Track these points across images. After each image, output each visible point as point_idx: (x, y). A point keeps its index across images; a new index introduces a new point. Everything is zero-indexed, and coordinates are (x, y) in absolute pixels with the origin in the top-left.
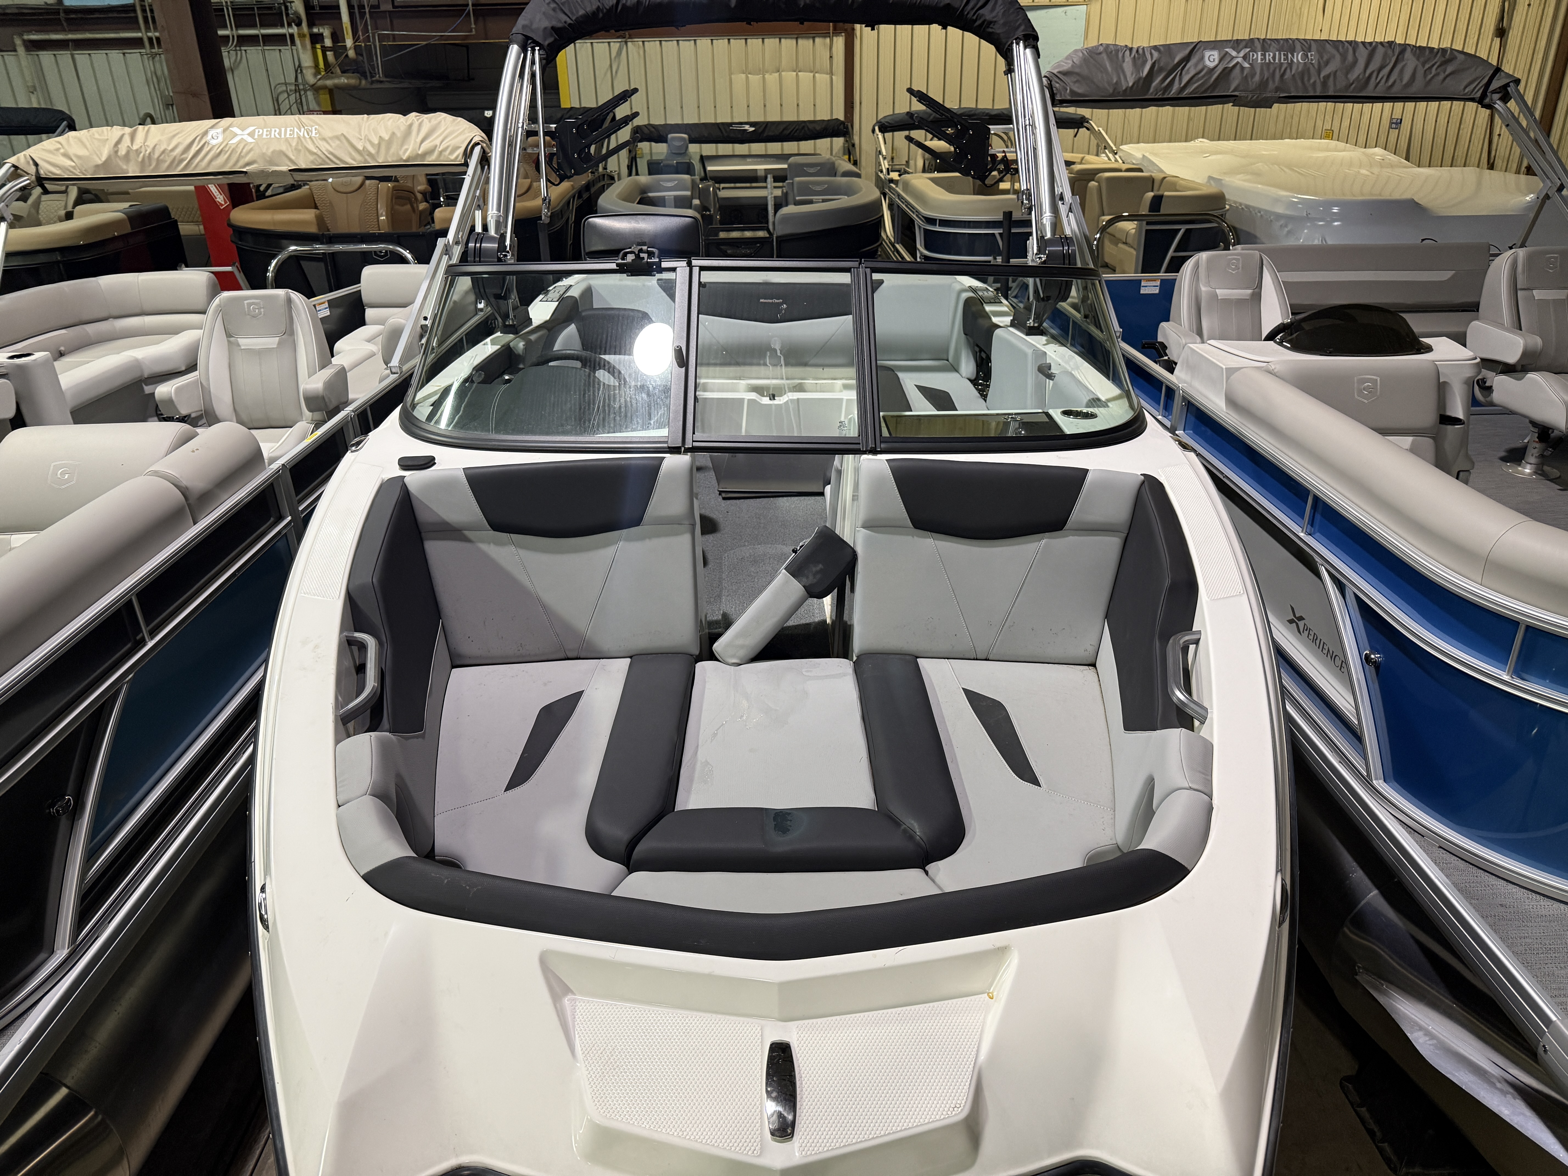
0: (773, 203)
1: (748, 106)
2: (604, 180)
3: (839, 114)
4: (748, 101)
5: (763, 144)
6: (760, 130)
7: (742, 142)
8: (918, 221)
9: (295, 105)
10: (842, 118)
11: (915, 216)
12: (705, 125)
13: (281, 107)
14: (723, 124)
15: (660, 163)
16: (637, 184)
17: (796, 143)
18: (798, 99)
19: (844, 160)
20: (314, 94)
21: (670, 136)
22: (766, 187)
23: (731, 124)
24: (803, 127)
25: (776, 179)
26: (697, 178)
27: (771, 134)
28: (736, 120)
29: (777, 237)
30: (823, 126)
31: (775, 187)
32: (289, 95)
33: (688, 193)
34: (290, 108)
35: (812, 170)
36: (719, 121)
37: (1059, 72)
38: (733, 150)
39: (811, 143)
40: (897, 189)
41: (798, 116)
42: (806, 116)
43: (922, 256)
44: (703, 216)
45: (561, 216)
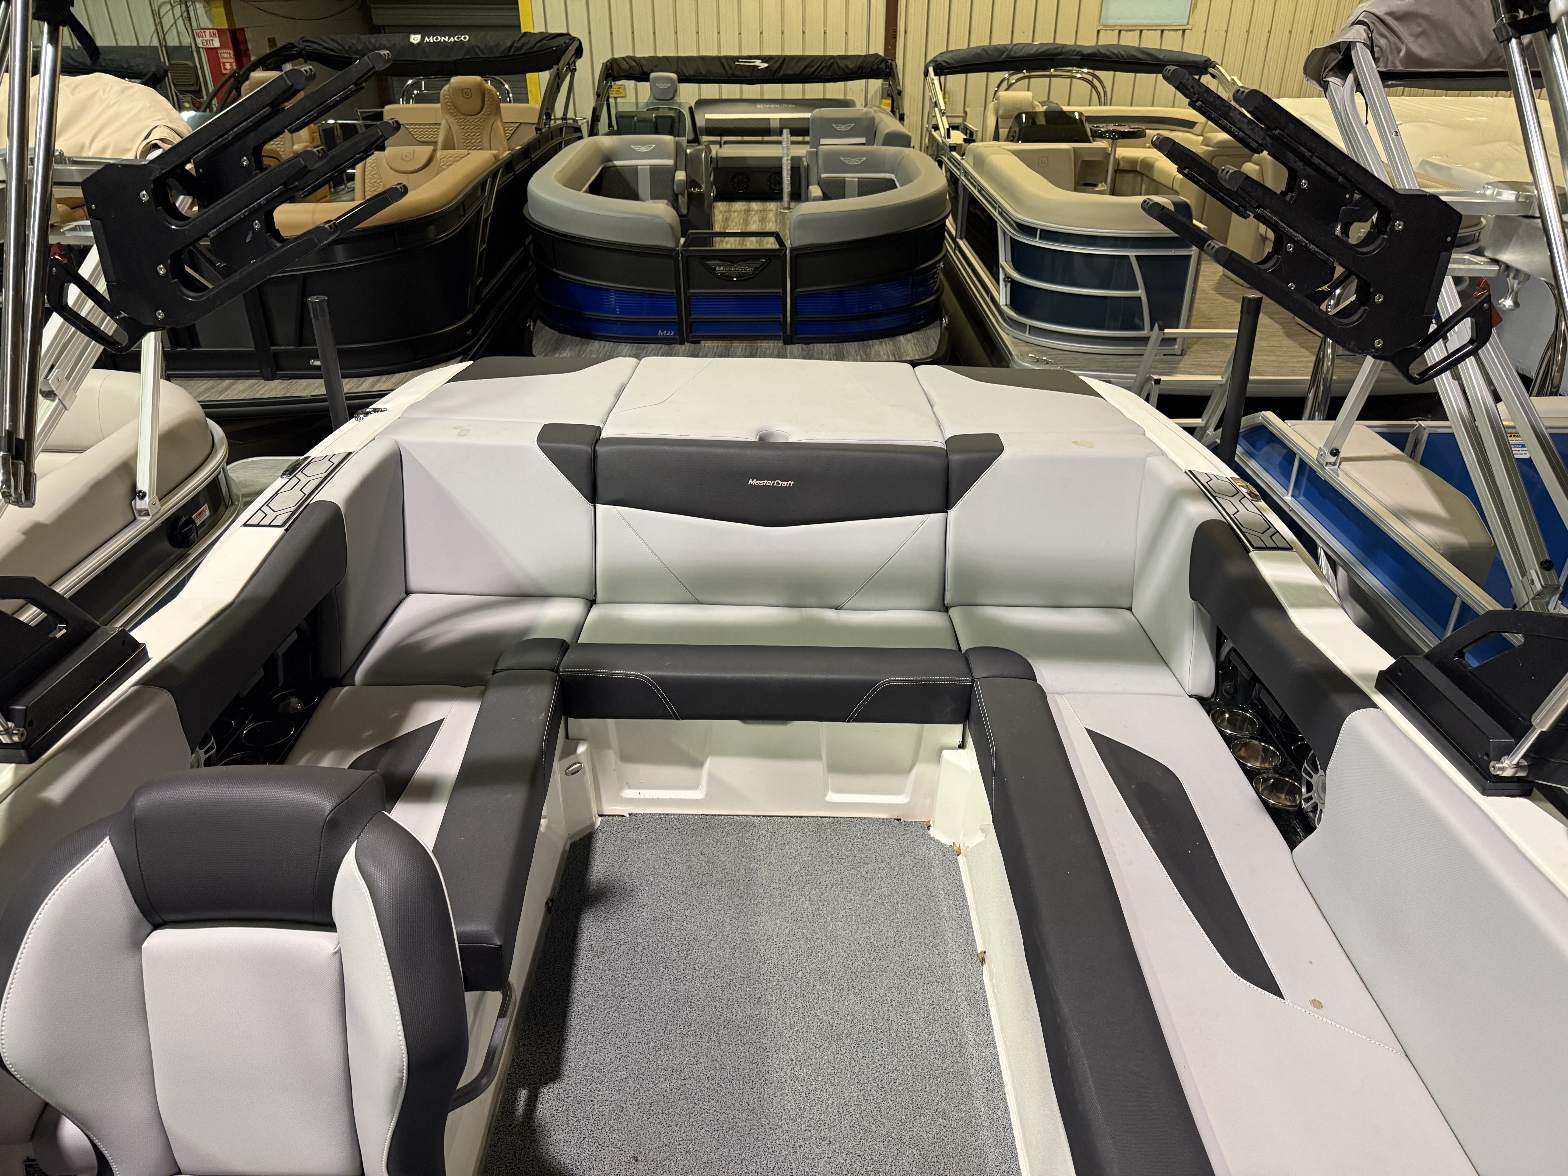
0: (789, 168)
1: (761, 33)
2: (561, 135)
3: (878, 48)
4: (761, 26)
5: (779, 86)
6: (776, 66)
7: (751, 82)
8: (1001, 222)
9: (181, 18)
10: (881, 53)
11: (997, 214)
12: (703, 58)
13: (162, 20)
14: (727, 58)
15: (633, 117)
16: (598, 149)
17: (821, 85)
18: (825, 25)
19: (885, 112)
20: (204, 7)
21: (653, 75)
22: (780, 142)
23: (737, 58)
24: (832, 64)
25: (794, 133)
26: (683, 140)
27: (790, 72)
28: (745, 53)
29: (792, 250)
30: (858, 63)
31: (793, 143)
32: (172, 8)
33: (670, 162)
34: (175, 23)
35: (843, 128)
36: (724, 53)
37: (1390, 14)
38: (741, 93)
39: (840, 85)
40: (963, 162)
41: (825, 49)
42: (835, 50)
43: (1009, 279)
44: (690, 195)
45: (462, 213)
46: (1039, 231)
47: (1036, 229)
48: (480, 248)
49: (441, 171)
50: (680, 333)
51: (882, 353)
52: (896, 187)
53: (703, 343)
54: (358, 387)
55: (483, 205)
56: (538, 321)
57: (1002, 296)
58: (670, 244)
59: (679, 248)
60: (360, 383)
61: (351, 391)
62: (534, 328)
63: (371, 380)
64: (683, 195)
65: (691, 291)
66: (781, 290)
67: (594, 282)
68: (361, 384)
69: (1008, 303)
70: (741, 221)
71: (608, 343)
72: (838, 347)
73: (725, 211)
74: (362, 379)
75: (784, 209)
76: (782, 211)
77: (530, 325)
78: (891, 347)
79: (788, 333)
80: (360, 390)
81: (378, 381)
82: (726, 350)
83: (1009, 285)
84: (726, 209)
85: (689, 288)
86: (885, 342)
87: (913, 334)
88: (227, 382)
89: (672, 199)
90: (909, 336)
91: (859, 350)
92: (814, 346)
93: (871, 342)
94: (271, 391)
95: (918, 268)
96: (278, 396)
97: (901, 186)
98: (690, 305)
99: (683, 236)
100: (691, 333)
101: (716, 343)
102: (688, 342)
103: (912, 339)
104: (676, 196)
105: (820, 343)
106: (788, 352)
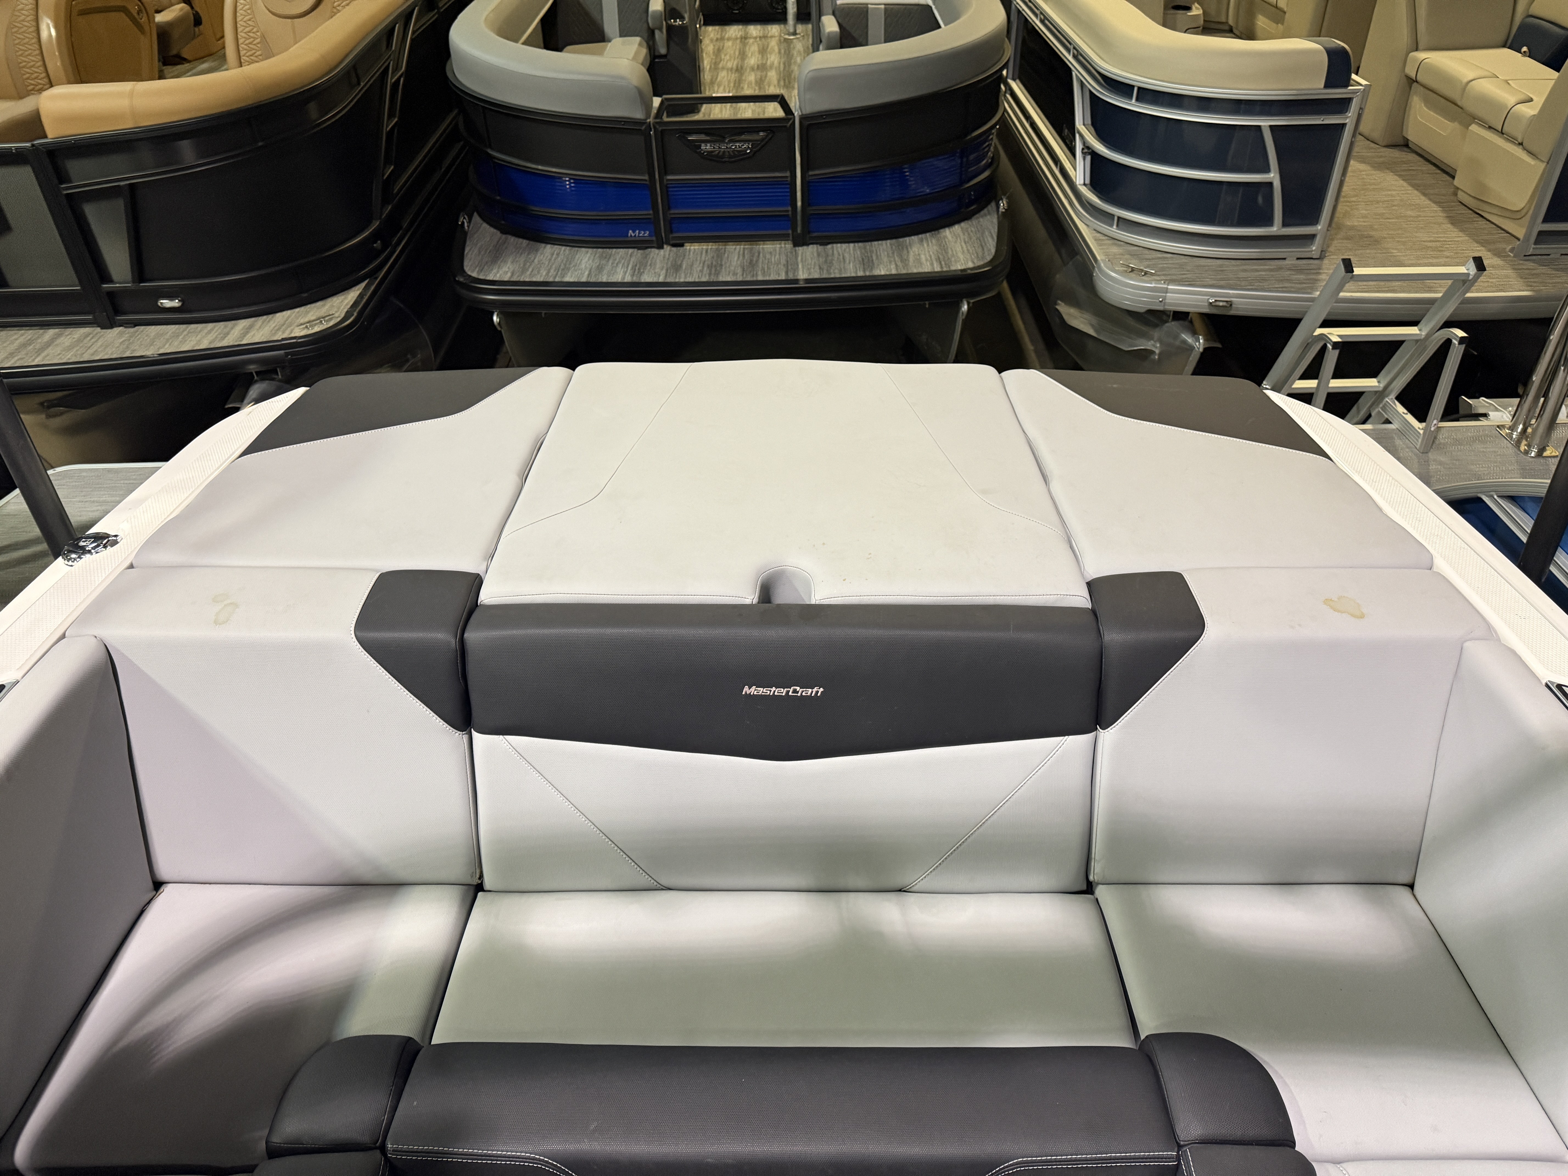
8: (1077, 70)
29: (802, 125)
43: (1089, 151)
44: (670, 28)
45: (354, 80)
46: (1136, 89)
47: (1133, 86)
48: (389, 125)
49: (335, 14)
50: (656, 232)
51: (923, 257)
52: (939, 27)
53: (688, 246)
54: (223, 338)
55: (389, 63)
56: (475, 214)
57: (1080, 172)
58: (638, 114)
59: (651, 120)
60: (226, 330)
61: (212, 346)
62: (468, 227)
63: (243, 323)
64: (661, 29)
65: (669, 177)
66: (788, 174)
67: (540, 167)
68: (228, 334)
69: (1088, 181)
70: (737, 53)
71: (563, 248)
72: (865, 248)
73: (717, 40)
74: (230, 324)
75: (790, 34)
76: (787, 37)
77: (463, 223)
78: (935, 248)
79: (799, 230)
80: (225, 343)
81: (251, 327)
82: (718, 256)
83: (1089, 158)
84: (719, 36)
85: (666, 173)
86: (927, 239)
87: (963, 224)
88: (51, 332)
89: (646, 35)
90: (957, 228)
91: (893, 253)
92: (833, 248)
93: (907, 239)
94: (107, 347)
95: (969, 137)
96: (114, 356)
97: (945, 25)
98: (667, 191)
99: (656, 94)
100: (672, 232)
101: (705, 246)
102: (668, 244)
103: (961, 234)
104: (651, 33)
105: (841, 243)
106: (799, 258)
